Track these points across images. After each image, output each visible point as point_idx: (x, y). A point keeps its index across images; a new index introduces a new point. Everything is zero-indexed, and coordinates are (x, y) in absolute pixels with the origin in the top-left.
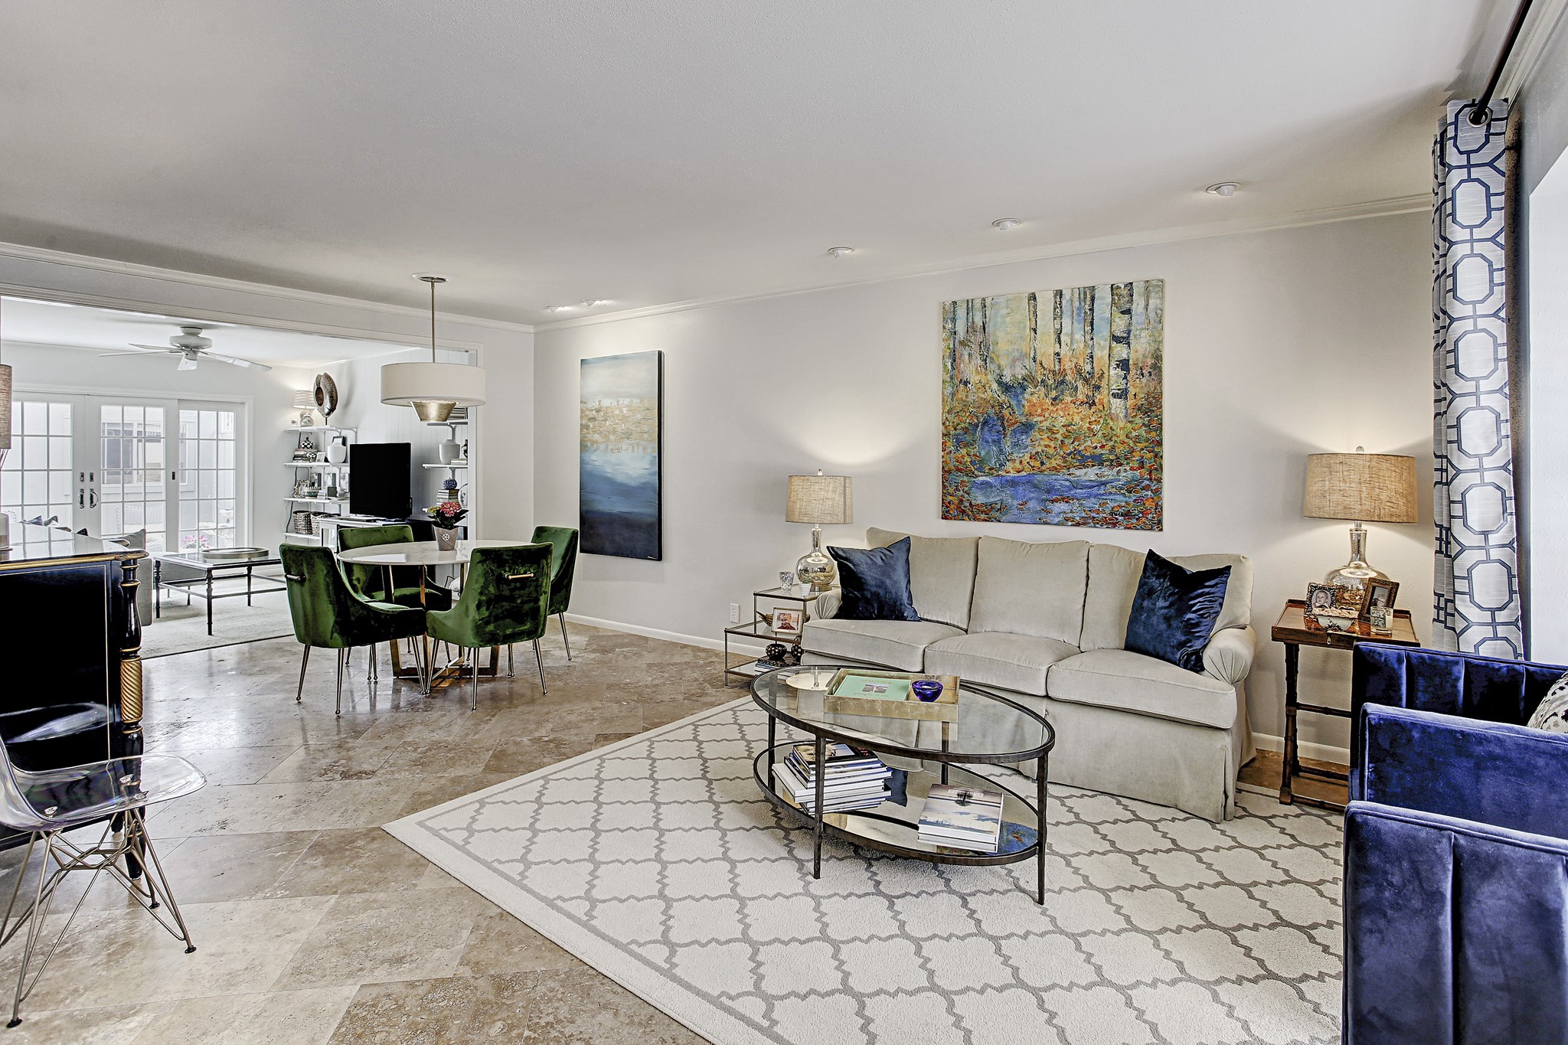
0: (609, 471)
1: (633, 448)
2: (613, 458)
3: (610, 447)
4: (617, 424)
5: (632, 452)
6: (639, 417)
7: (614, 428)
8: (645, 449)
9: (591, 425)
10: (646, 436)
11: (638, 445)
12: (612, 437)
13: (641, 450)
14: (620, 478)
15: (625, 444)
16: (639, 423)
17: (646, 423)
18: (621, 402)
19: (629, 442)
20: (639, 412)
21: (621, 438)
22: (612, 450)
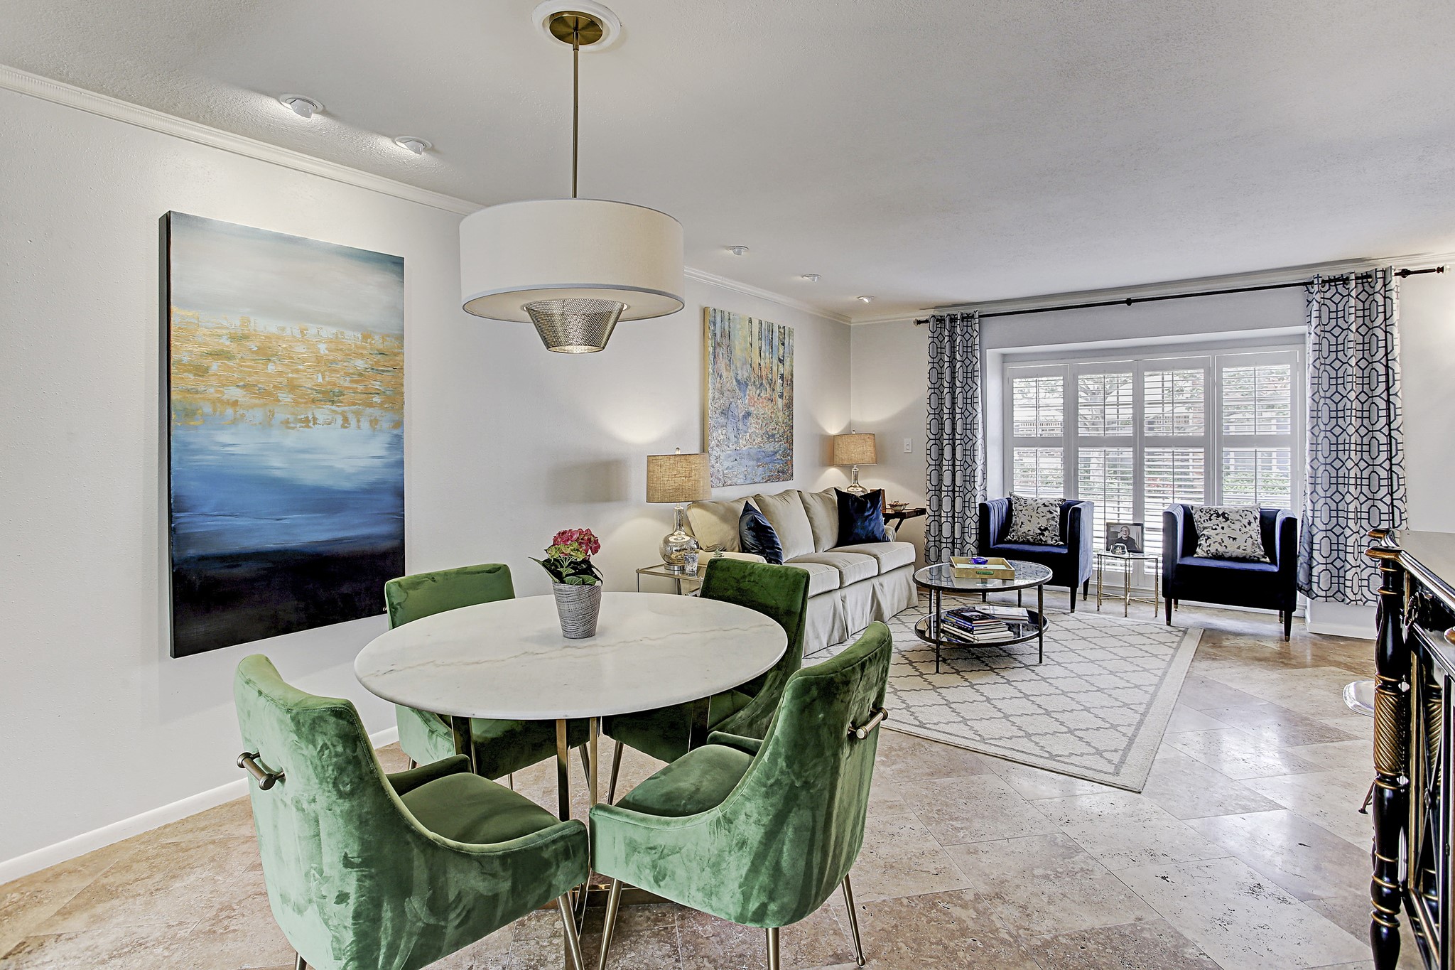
0: (277, 465)
1: (346, 420)
2: (291, 439)
3: (281, 415)
4: (297, 371)
5: (343, 427)
6: (360, 364)
7: (290, 381)
8: (374, 422)
9: (215, 366)
10: (377, 399)
11: (358, 414)
12: (286, 397)
13: (365, 425)
14: (310, 477)
15: (322, 413)
16: (360, 375)
17: (379, 377)
18: (312, 330)
19: (334, 408)
20: (362, 356)
21: (313, 401)
22: (286, 423)
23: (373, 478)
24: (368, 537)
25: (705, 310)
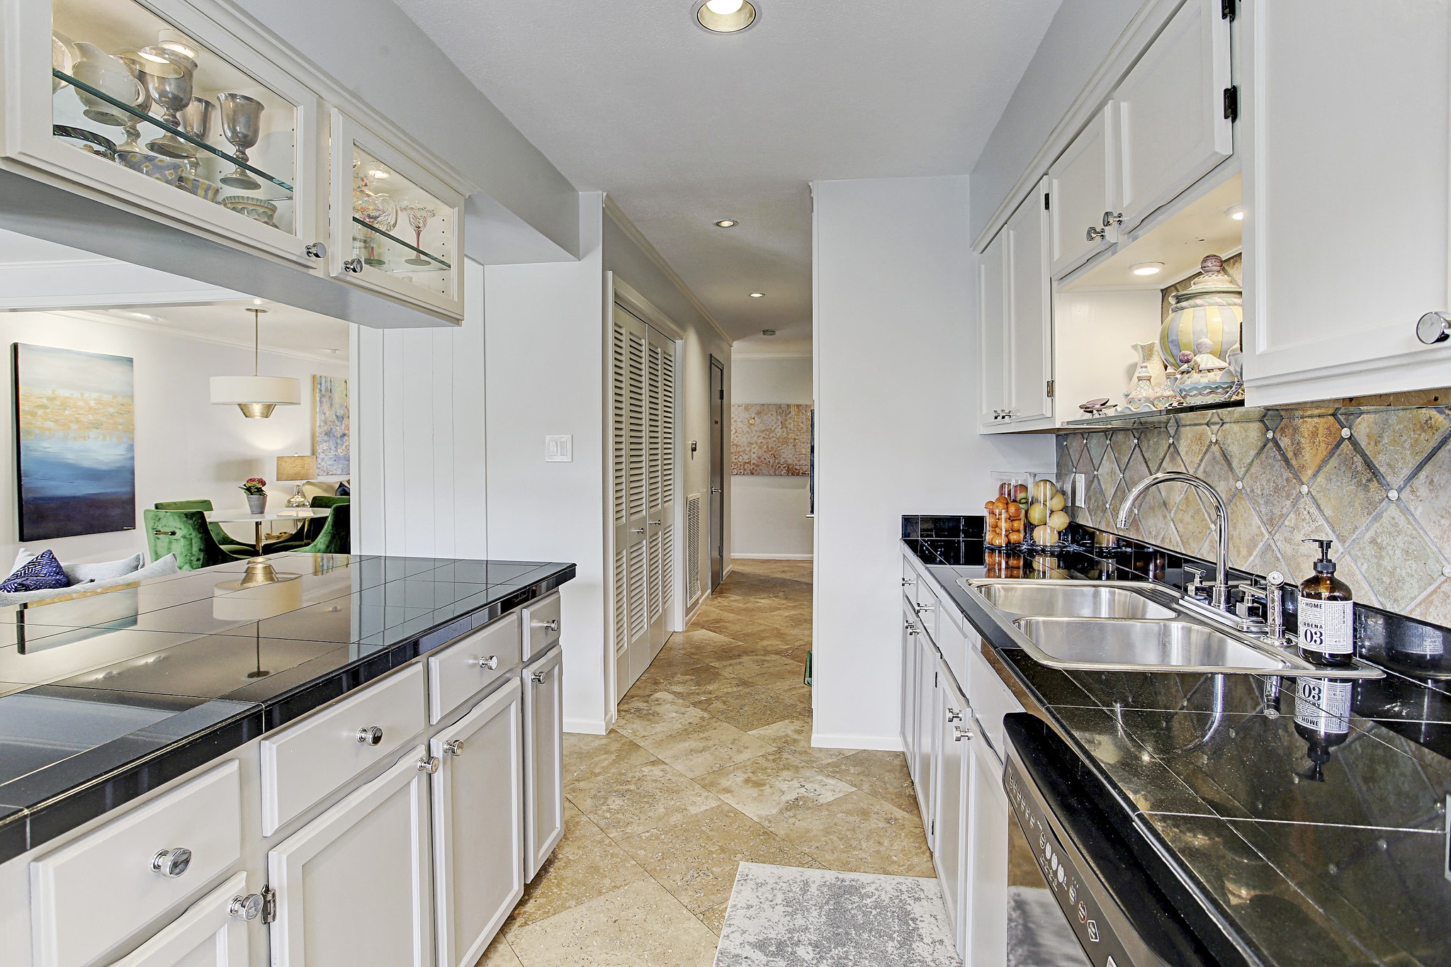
0: (70, 457)
1: (104, 436)
2: (77, 445)
3: (72, 434)
4: (80, 414)
5: (103, 440)
6: (111, 410)
7: (76, 418)
8: (118, 438)
9: (40, 412)
10: (120, 427)
11: (110, 434)
12: (74, 426)
13: (114, 439)
14: (87, 463)
15: (93, 433)
16: (111, 415)
17: (121, 416)
18: (87, 395)
19: (98, 431)
20: (112, 406)
21: (88, 428)
22: (75, 438)
23: (119, 465)
24: (115, 493)
25: (314, 377)
